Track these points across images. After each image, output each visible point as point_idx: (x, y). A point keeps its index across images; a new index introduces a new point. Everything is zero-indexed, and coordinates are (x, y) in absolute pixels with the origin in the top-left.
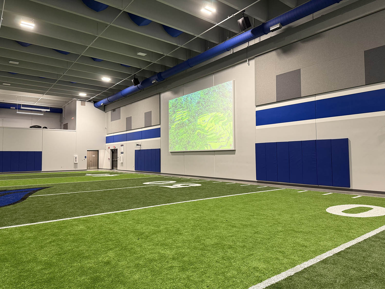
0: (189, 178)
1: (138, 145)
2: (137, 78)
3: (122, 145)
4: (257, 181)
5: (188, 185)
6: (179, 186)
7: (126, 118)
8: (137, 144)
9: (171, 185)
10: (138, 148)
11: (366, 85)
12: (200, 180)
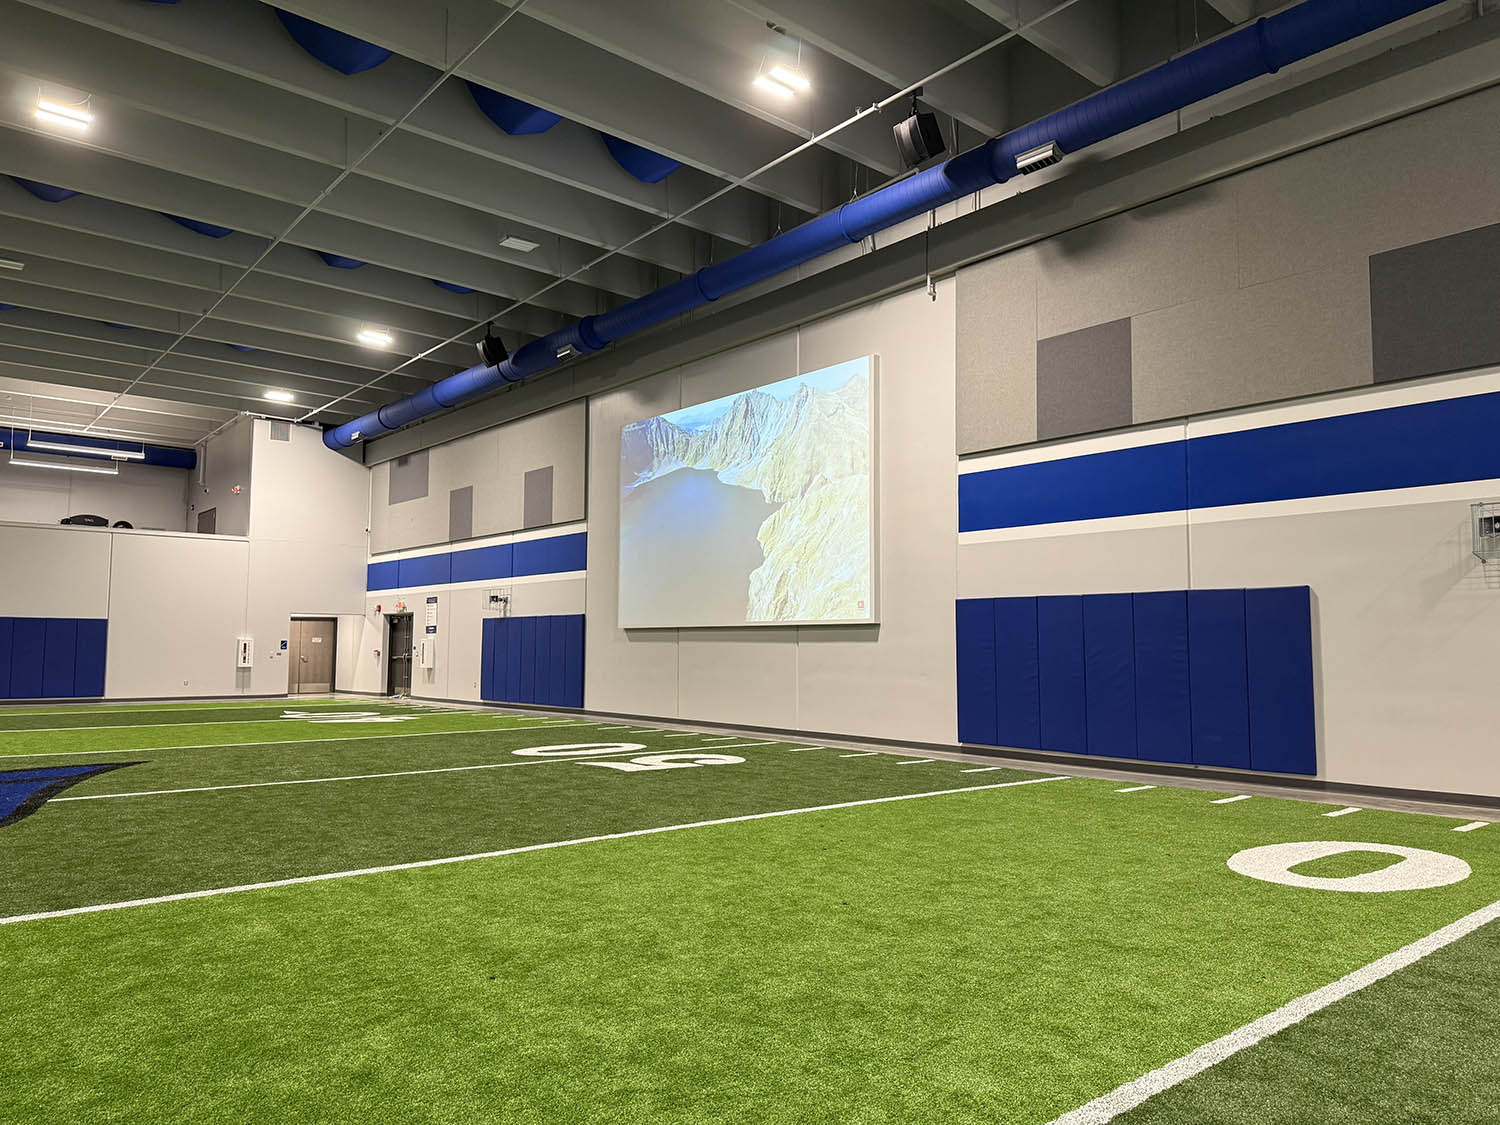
0: (697, 730)
1: (494, 599)
2: (499, 339)
3: (432, 600)
4: (961, 744)
5: (692, 761)
6: (657, 762)
7: (451, 492)
8: (493, 597)
9: (626, 758)
10: (496, 612)
11: (1376, 385)
12: (741, 740)
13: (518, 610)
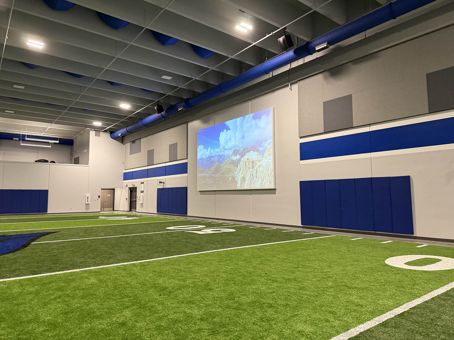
0: (221, 222)
1: (160, 182)
2: (161, 105)
3: (142, 183)
4: (302, 226)
5: (219, 231)
6: (209, 231)
7: (148, 151)
9: (200, 230)
10: (161, 186)
11: (429, 113)
12: (234, 224)
13: (168, 186)
